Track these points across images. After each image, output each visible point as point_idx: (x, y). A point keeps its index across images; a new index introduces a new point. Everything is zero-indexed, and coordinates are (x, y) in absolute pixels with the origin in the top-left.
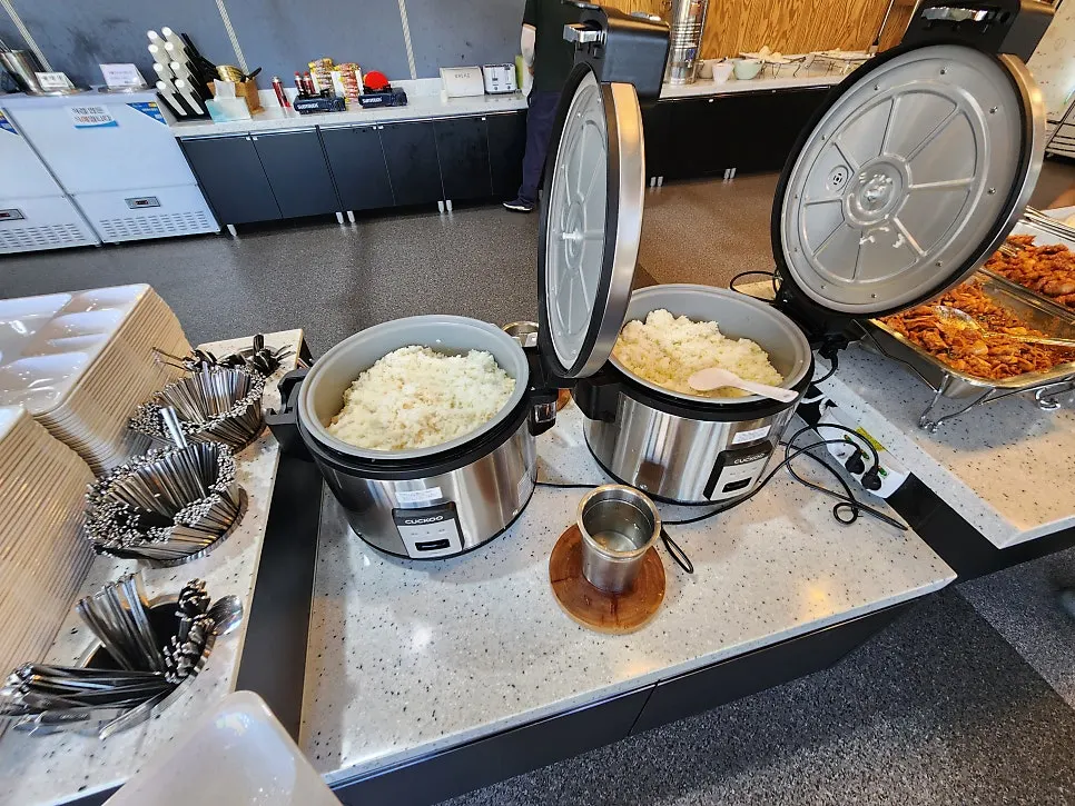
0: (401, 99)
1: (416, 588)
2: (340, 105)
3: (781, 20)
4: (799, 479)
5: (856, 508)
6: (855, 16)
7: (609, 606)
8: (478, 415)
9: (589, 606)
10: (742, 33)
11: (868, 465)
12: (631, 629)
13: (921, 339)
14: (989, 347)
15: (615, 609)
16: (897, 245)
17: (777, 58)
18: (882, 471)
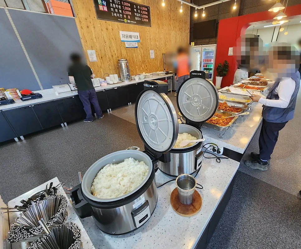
0: (40, 96)
1: (140, 239)
2: (12, 102)
3: (145, 67)
4: (207, 158)
5: (219, 158)
6: (159, 66)
7: (192, 207)
8: (141, 173)
9: (188, 210)
10: (137, 70)
11: (216, 149)
12: (200, 209)
13: (213, 122)
14: (222, 120)
15: (194, 207)
16: (204, 108)
17: (147, 74)
18: (219, 149)
